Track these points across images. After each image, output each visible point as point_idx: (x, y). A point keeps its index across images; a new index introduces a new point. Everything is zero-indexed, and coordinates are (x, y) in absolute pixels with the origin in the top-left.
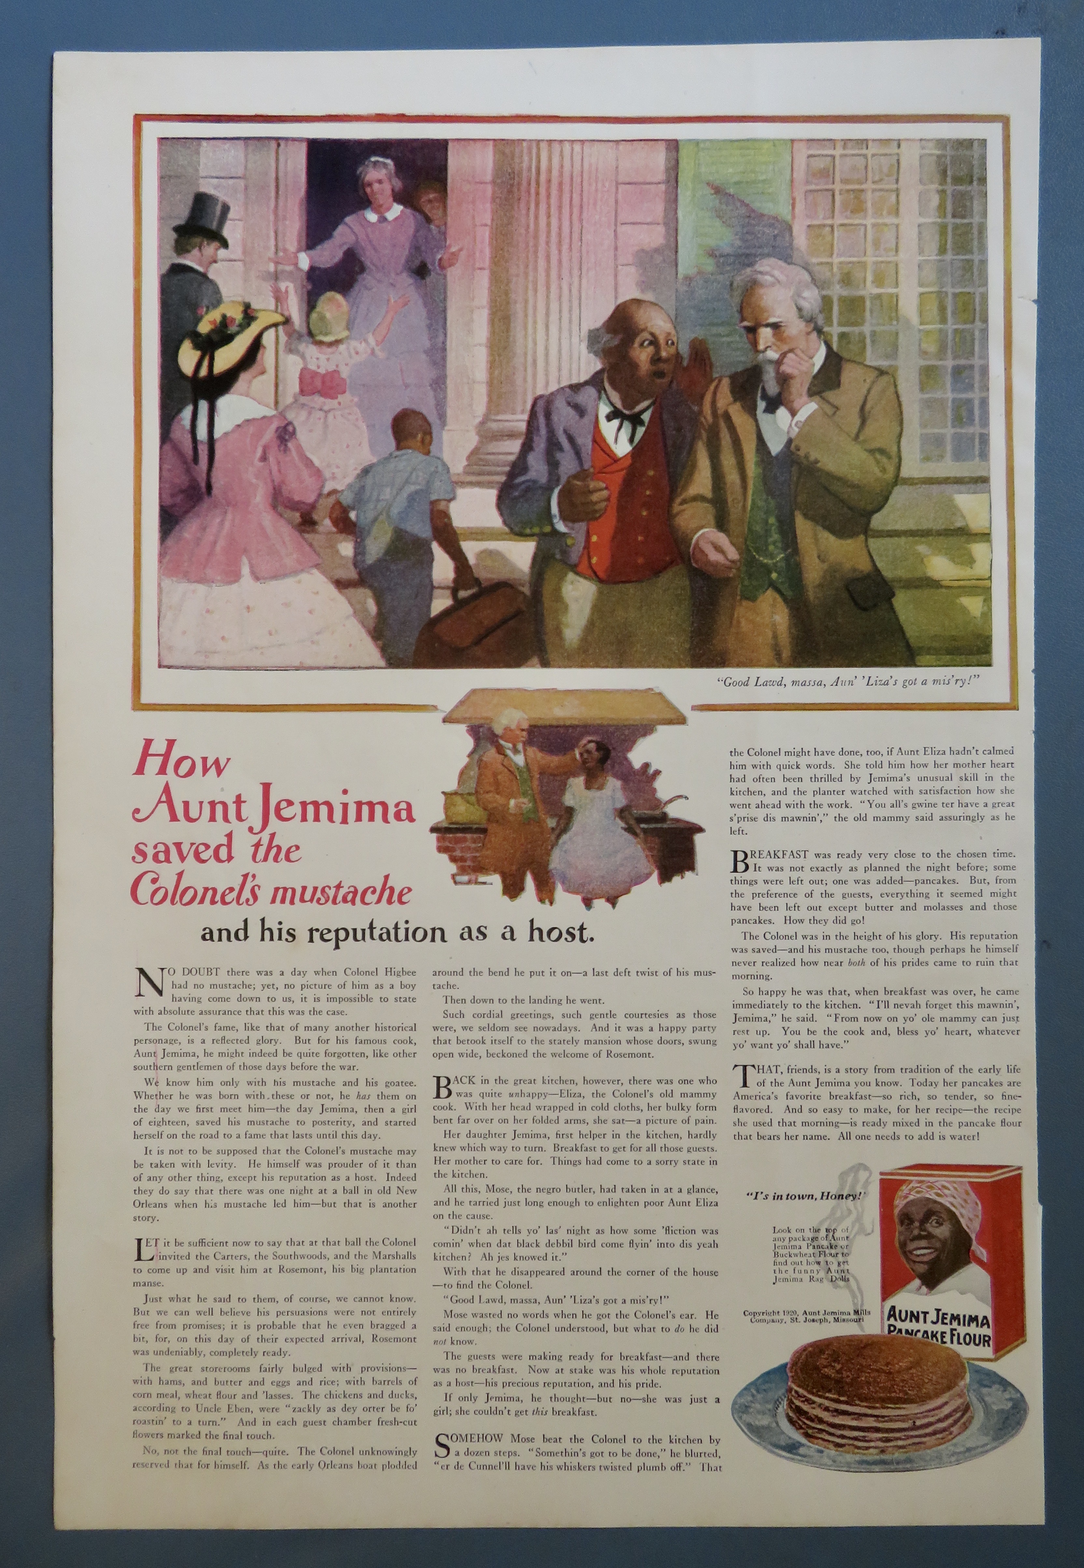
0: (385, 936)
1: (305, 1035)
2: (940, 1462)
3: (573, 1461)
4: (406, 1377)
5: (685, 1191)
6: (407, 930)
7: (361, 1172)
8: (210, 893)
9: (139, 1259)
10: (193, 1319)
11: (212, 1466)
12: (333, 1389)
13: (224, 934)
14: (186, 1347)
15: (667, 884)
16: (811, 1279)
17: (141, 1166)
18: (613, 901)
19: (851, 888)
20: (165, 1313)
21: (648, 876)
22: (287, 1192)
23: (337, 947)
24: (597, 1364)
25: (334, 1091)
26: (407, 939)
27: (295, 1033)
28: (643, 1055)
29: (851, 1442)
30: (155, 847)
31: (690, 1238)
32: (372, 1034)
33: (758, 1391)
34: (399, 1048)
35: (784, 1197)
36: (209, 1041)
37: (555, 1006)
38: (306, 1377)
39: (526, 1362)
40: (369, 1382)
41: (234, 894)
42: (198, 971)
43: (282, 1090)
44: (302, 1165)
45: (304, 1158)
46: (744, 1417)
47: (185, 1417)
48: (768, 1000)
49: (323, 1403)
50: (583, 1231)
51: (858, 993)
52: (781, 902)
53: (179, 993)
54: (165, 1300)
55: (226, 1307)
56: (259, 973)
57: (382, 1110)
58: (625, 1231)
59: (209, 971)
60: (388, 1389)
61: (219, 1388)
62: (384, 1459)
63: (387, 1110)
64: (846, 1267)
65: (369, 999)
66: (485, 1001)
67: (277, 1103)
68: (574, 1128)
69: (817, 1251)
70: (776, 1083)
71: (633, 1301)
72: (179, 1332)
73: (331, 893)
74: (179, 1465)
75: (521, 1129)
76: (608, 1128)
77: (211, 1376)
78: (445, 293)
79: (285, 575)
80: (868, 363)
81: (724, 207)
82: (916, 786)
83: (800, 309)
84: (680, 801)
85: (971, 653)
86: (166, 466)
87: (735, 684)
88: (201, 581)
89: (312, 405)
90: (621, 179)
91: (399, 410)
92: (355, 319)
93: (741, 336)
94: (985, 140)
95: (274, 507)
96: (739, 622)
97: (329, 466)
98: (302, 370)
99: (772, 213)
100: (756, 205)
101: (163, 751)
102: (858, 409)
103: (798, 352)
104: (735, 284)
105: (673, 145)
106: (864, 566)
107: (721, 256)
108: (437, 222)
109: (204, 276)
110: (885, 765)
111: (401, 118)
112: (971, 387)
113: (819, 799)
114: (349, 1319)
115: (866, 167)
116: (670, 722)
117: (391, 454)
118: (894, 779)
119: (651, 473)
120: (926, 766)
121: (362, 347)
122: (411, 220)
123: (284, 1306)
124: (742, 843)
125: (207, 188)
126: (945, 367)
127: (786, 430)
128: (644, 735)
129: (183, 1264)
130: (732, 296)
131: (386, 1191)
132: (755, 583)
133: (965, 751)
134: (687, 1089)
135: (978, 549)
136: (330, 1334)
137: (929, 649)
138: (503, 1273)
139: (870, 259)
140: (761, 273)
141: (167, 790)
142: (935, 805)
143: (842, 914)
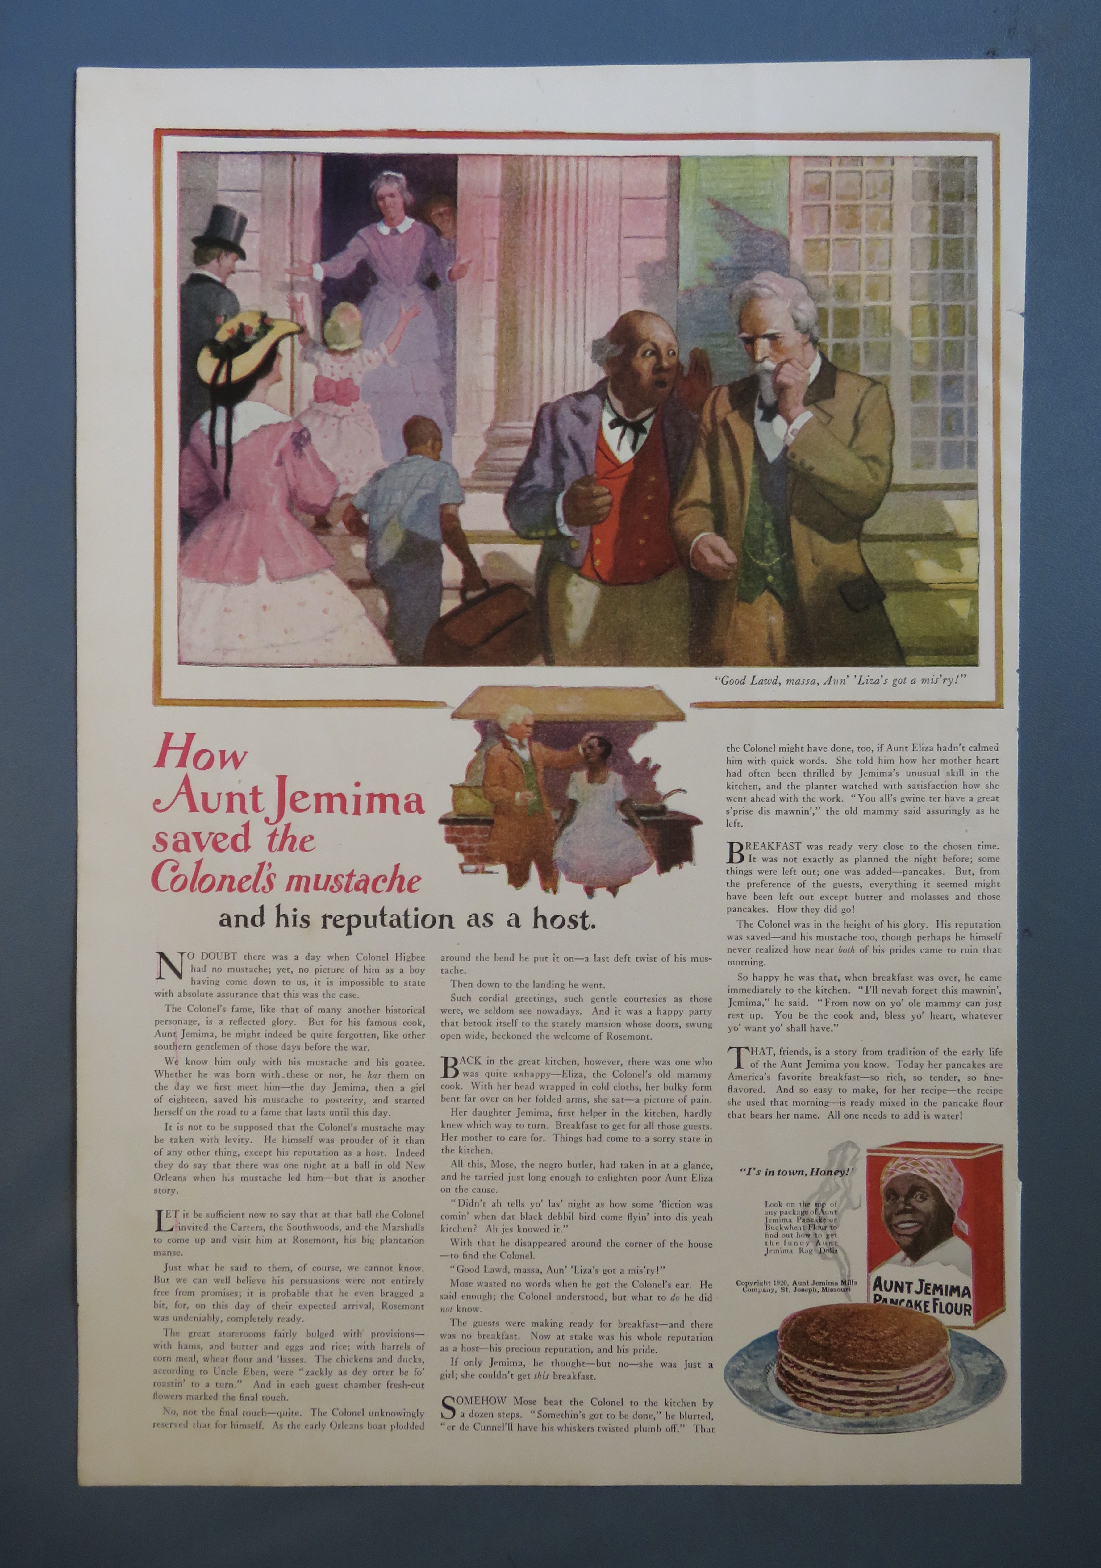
0: (395, 923)
1: (318, 1017)
2: (922, 1424)
3: (574, 1422)
4: (413, 1342)
5: (681, 1167)
6: (416, 917)
7: (372, 1148)
8: (228, 881)
9: (159, 1229)
10: (211, 1287)
11: (229, 1426)
12: (344, 1353)
13: (241, 920)
14: (204, 1313)
15: (666, 874)
16: (801, 1251)
17: (161, 1141)
18: (613, 890)
19: (842, 878)
20: (185, 1281)
21: (648, 866)
22: (301, 1166)
23: (349, 933)
24: (596, 1331)
25: (346, 1071)
26: (416, 926)
27: (309, 1015)
28: (642, 1037)
29: (837, 1405)
30: (175, 836)
31: (685, 1212)
32: (383, 1016)
33: (749, 1357)
34: (409, 1029)
35: (776, 1173)
36: (226, 1022)
37: (558, 990)
38: (318, 1342)
39: (529, 1328)
40: (378, 1347)
41: (251, 882)
42: (216, 955)
43: (296, 1069)
44: (315, 1141)
45: (317, 1134)
46: (737, 1381)
47: (202, 1380)
48: (762, 985)
49: (335, 1367)
50: (583, 1204)
51: (847, 978)
52: (774, 892)
53: (198, 976)
54: (184, 1268)
55: (242, 1275)
56: (275, 957)
57: (392, 1089)
58: (624, 1205)
59: (227, 956)
60: (396, 1354)
61: (236, 1352)
62: (393, 1420)
63: (397, 1089)
64: (834, 1239)
65: (379, 983)
66: (491, 985)
67: (292, 1081)
68: (575, 1107)
69: (806, 1224)
70: (769, 1064)
71: (631, 1271)
72: (197, 1299)
73: (344, 881)
74: (198, 1425)
75: (525, 1107)
76: (608, 1107)
77: (228, 1341)
78: (455, 303)
79: (300, 576)
80: (861, 373)
81: (724, 222)
82: (905, 781)
83: (796, 321)
84: (678, 794)
85: (959, 654)
86: (185, 470)
87: (732, 682)
88: (220, 581)
89: (326, 411)
90: (625, 193)
91: (409, 417)
92: (368, 328)
93: (739, 347)
94: (976, 158)
95: (290, 510)
96: (736, 623)
97: (342, 470)
98: (317, 377)
99: (771, 228)
100: (755, 220)
101: (182, 744)
102: (851, 418)
103: (795, 362)
104: (734, 297)
105: (675, 161)
106: (857, 569)
107: (721, 269)
108: (447, 235)
109: (222, 286)
110: (876, 760)
111: (413, 134)
112: (960, 397)
113: (812, 793)
114: (360, 1288)
115: (861, 184)
116: (669, 719)
117: (402, 460)
118: (883, 774)
119: (653, 479)
120: (914, 761)
121: (374, 356)
122: (423, 233)
123: (297, 1275)
124: (738, 835)
125: (225, 200)
126: (936, 378)
127: (782, 437)
128: (645, 730)
129: (201, 1234)
130: (731, 308)
131: (395, 1166)
132: (751, 585)
133: (952, 748)
134: (683, 1069)
135: (965, 553)
136: (341, 1302)
137: (918, 649)
138: (507, 1244)
139: (864, 273)
140: (759, 285)
141: (186, 782)
142: (922, 799)
143: (833, 903)
